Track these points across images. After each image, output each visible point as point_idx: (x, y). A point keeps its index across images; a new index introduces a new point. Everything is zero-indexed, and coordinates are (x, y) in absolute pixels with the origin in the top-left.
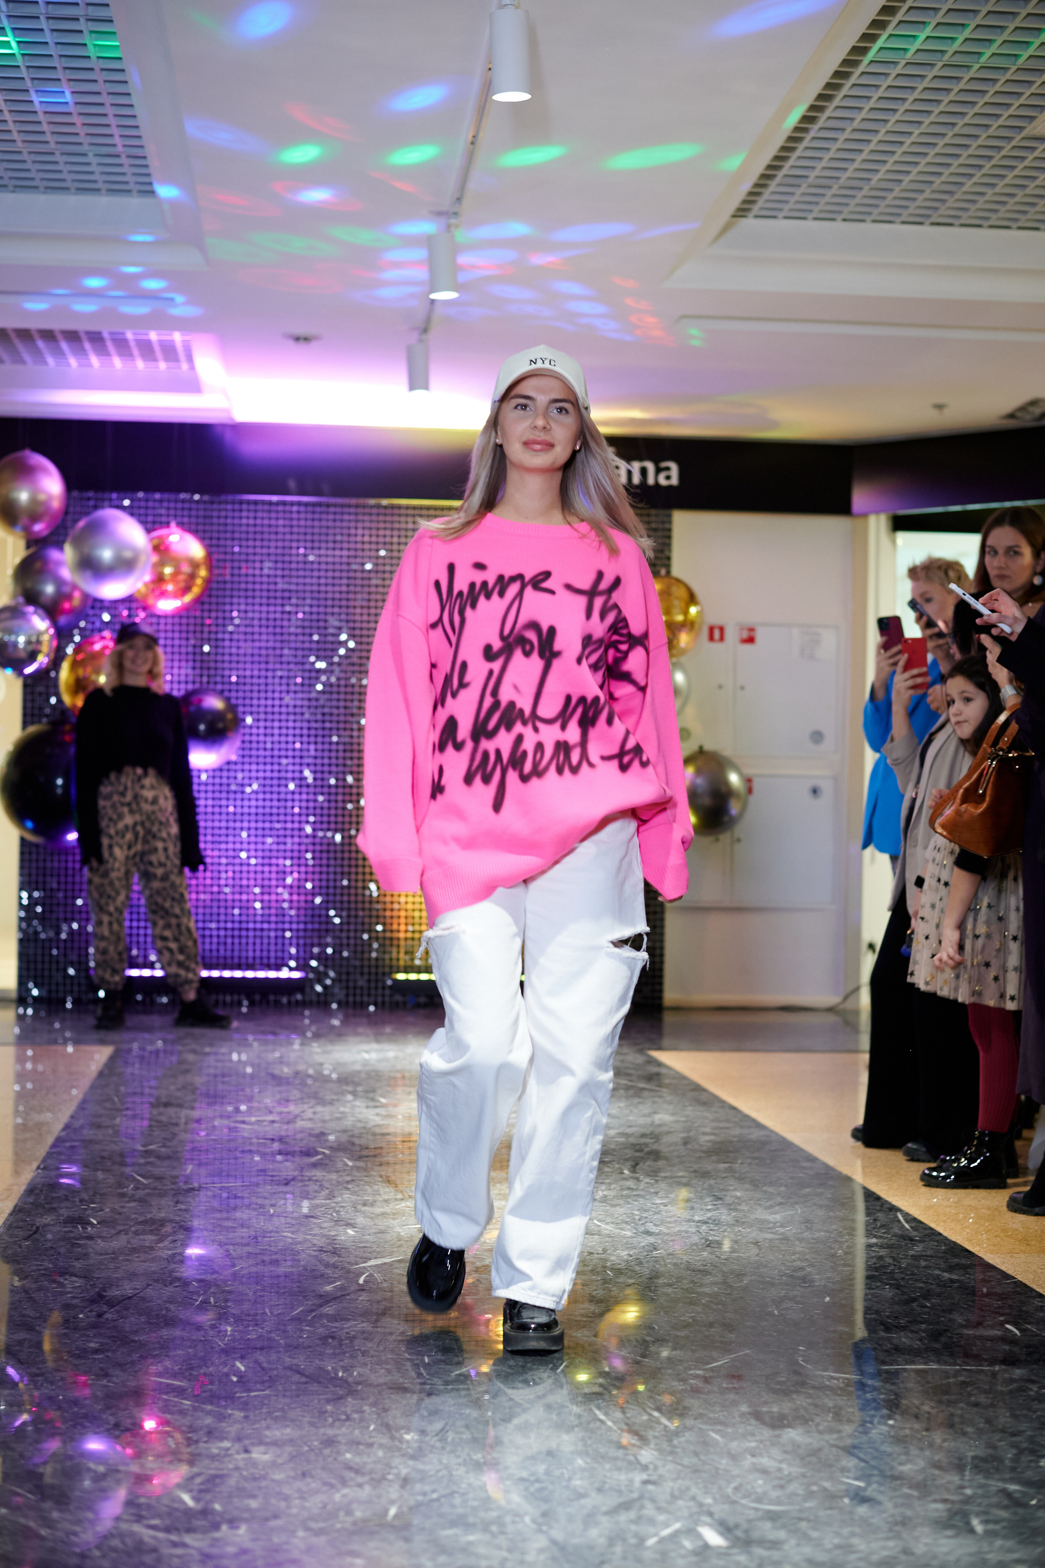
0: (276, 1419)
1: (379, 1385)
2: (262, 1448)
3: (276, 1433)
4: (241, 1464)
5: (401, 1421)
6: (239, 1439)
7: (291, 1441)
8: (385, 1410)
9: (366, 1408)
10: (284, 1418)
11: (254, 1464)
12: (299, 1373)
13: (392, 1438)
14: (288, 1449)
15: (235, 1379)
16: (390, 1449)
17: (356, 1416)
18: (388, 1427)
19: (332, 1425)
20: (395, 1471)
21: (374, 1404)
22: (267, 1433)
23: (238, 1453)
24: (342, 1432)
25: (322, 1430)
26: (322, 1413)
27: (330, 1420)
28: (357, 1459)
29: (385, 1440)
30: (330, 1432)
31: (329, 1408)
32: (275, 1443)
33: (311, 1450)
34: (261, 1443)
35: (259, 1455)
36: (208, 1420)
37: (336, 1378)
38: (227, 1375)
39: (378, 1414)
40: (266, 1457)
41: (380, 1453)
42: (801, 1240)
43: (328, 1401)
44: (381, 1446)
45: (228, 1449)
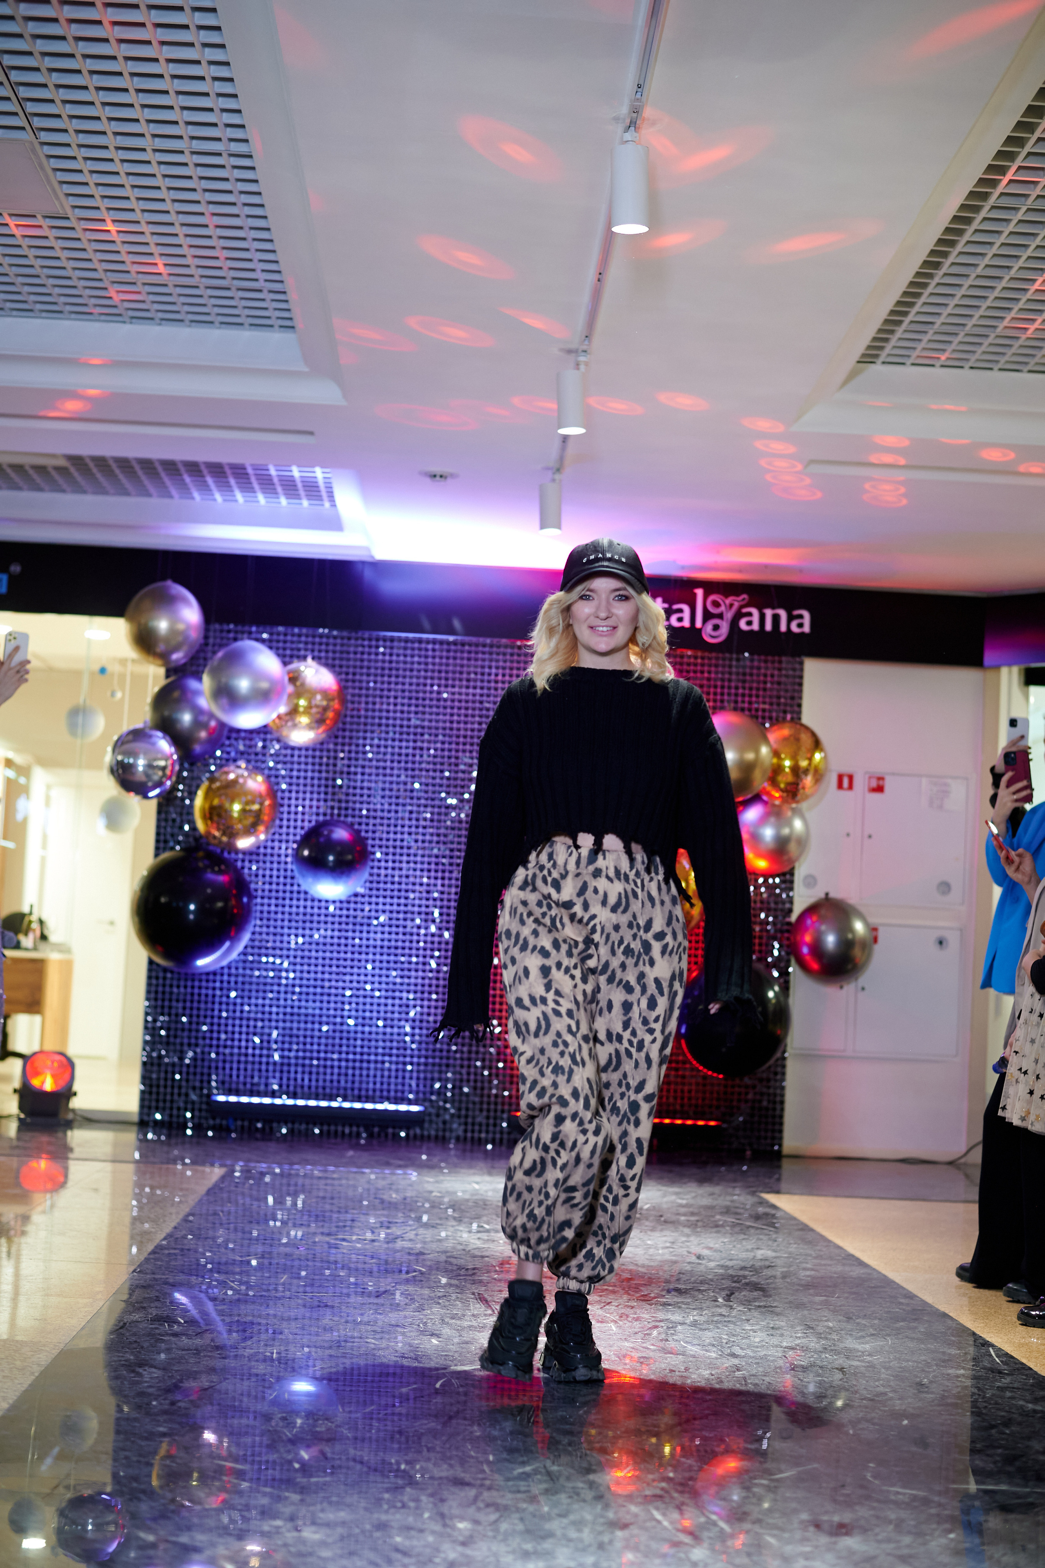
0: (330, 1503)
1: (441, 1478)
2: (313, 1528)
3: (330, 1516)
4: (290, 1541)
5: (456, 1511)
6: (292, 1518)
7: (343, 1523)
8: (442, 1500)
9: (424, 1498)
10: (338, 1503)
11: (304, 1542)
12: (362, 1463)
13: (445, 1525)
14: (340, 1530)
15: (297, 1466)
16: (441, 1535)
17: (412, 1504)
18: (442, 1516)
19: (387, 1512)
20: (442, 1555)
21: (432, 1495)
22: (321, 1515)
23: (289, 1531)
24: (396, 1518)
25: (376, 1516)
26: (379, 1501)
27: (385, 1507)
28: (407, 1543)
29: (438, 1528)
30: (384, 1517)
31: (386, 1496)
32: (328, 1525)
33: (363, 1532)
34: (314, 1523)
35: (310, 1534)
36: (265, 1501)
37: (398, 1470)
38: (290, 1462)
39: (435, 1505)
40: (317, 1537)
41: (431, 1539)
42: (887, 1369)
43: (388, 1490)
44: (433, 1532)
45: (278, 1527)
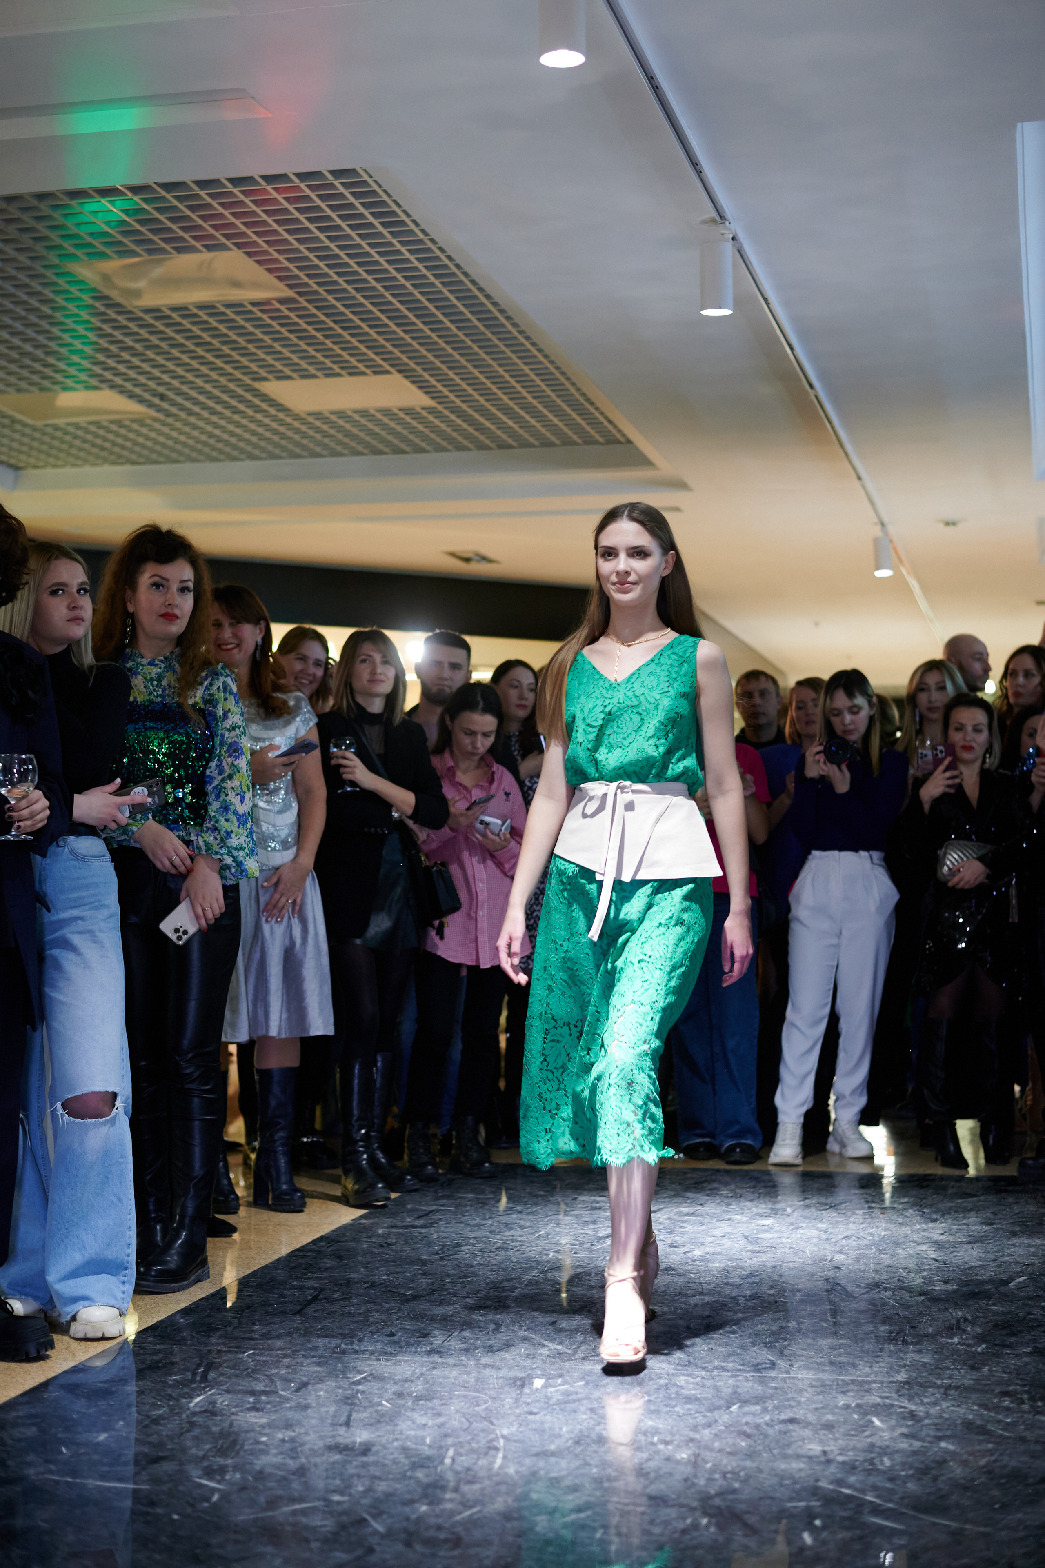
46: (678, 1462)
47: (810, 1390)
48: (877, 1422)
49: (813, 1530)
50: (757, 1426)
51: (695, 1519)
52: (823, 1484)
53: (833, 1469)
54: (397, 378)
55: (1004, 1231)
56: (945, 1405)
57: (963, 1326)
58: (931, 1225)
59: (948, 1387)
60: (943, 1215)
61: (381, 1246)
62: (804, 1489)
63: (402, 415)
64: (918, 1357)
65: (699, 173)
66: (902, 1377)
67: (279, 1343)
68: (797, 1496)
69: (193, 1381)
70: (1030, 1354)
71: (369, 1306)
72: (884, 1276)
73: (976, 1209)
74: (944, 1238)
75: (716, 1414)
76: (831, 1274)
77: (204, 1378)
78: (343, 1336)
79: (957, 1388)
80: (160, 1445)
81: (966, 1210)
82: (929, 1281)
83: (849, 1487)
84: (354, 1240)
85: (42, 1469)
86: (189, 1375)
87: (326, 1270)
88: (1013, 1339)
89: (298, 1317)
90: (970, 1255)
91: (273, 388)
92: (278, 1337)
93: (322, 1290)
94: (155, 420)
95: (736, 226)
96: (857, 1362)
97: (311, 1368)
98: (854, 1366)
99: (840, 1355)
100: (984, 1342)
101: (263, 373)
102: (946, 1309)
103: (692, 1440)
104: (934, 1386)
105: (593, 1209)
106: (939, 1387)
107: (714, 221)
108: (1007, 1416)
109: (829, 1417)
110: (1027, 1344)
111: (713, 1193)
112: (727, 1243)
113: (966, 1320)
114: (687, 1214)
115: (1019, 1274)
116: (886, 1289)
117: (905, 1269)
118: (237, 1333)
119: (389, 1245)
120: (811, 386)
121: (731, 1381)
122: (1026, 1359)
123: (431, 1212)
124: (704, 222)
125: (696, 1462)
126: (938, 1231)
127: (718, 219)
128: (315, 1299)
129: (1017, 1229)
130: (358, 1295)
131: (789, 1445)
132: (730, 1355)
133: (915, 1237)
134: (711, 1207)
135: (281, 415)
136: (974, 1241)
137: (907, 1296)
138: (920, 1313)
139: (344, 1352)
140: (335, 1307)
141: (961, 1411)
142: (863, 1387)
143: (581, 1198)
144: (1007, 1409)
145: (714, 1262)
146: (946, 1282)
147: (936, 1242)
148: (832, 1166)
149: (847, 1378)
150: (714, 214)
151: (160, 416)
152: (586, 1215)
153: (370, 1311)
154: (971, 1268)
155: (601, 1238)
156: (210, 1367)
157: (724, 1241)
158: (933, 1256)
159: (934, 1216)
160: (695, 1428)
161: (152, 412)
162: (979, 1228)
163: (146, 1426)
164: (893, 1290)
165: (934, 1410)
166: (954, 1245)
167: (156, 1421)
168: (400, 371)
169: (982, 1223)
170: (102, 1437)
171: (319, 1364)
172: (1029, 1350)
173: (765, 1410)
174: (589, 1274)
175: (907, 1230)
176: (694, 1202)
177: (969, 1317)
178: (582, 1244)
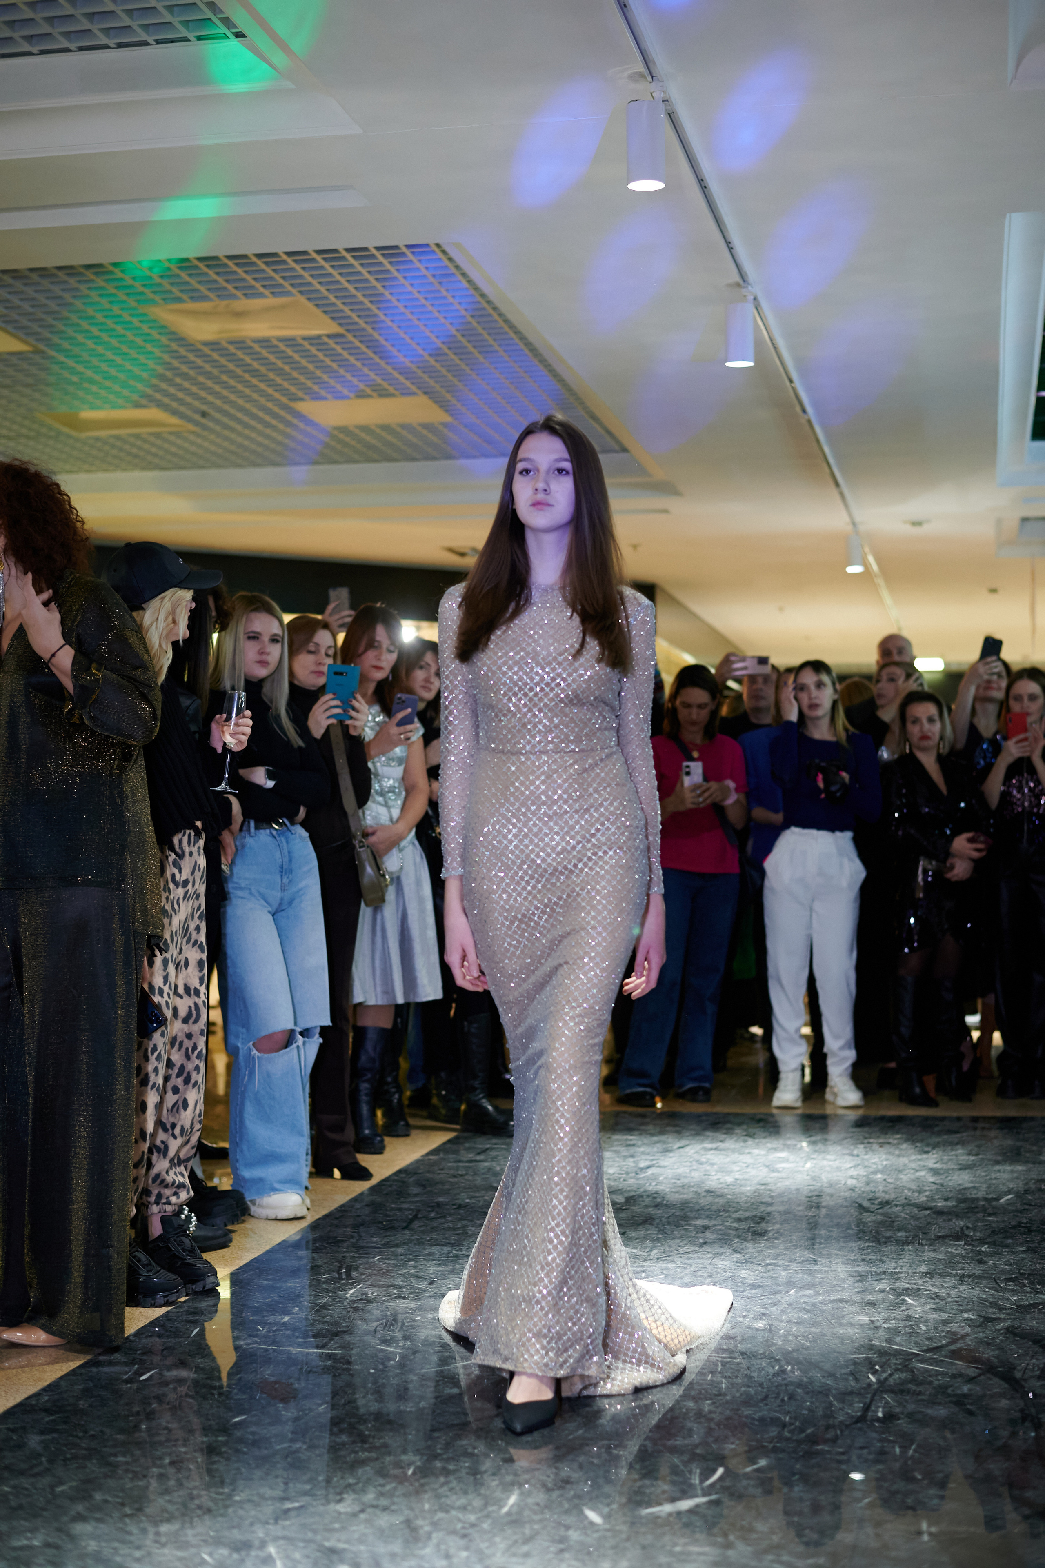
46: (757, 1330)
47: (851, 1279)
48: (910, 1301)
49: (875, 1372)
50: (814, 1305)
51: (781, 1367)
52: (876, 1342)
53: (881, 1333)
54: (422, 399)
55: (989, 1160)
56: (962, 1288)
57: (966, 1232)
58: (925, 1156)
59: (963, 1276)
60: (934, 1148)
61: (455, 1176)
62: (862, 1346)
63: (420, 429)
64: (933, 1255)
65: (731, 249)
66: (923, 1268)
67: (400, 1250)
68: (858, 1350)
69: (341, 1279)
70: (1024, 1252)
71: (465, 1222)
72: (893, 1196)
73: (962, 1143)
74: (937, 1166)
75: (778, 1297)
76: (847, 1194)
77: (349, 1276)
78: (452, 1245)
79: (969, 1276)
80: (336, 1323)
81: (953, 1144)
82: (931, 1199)
83: (897, 1344)
84: (429, 1172)
85: (249, 1341)
86: (335, 1274)
87: (416, 1195)
88: (1009, 1241)
89: (407, 1232)
90: (964, 1179)
91: (306, 407)
92: (397, 1246)
93: (419, 1211)
94: (193, 432)
95: (756, 289)
96: (884, 1258)
97: (432, 1269)
98: (882, 1261)
99: (868, 1254)
100: (987, 1243)
101: (300, 394)
102: (950, 1220)
103: (764, 1314)
104: (950, 1275)
105: (629, 1145)
106: (955, 1276)
107: (738, 285)
108: (1013, 1296)
109: (870, 1297)
110: (1022, 1245)
111: (729, 1132)
112: (753, 1172)
113: (968, 1228)
114: (711, 1149)
115: (1009, 1192)
116: (896, 1205)
117: (909, 1189)
118: (361, 1243)
119: (461, 1175)
120: (804, 411)
121: (784, 1273)
122: (1024, 1256)
123: (487, 1149)
124: (729, 285)
125: (770, 1329)
126: (932, 1160)
127: (741, 282)
128: (415, 1217)
129: (1000, 1158)
130: (451, 1215)
131: (843, 1317)
132: (778, 1255)
133: (913, 1165)
134: (730, 1143)
135: (309, 429)
136: (964, 1168)
137: (915, 1210)
138: (929, 1223)
139: (457, 1256)
140: (435, 1224)
141: (976, 1293)
142: (894, 1276)
143: (616, 1137)
144: (1013, 1290)
145: (745, 1186)
146: (946, 1200)
147: (931, 1169)
148: (829, 1110)
149: (879, 1270)
150: (737, 279)
151: (198, 430)
152: (624, 1151)
153: (466, 1226)
154: (965, 1189)
155: (642, 1169)
156: (349, 1269)
157: (749, 1170)
158: (932, 1180)
159: (926, 1149)
160: (764, 1306)
161: (191, 427)
162: (966, 1158)
163: (317, 1311)
164: (903, 1205)
165: (954, 1293)
166: (947, 1171)
167: (325, 1307)
168: (425, 393)
169: (969, 1154)
170: (286, 1319)
171: (439, 1265)
172: (1024, 1248)
173: (817, 1294)
174: (642, 1196)
175: (904, 1160)
176: (713, 1140)
177: (970, 1225)
178: (627, 1173)
